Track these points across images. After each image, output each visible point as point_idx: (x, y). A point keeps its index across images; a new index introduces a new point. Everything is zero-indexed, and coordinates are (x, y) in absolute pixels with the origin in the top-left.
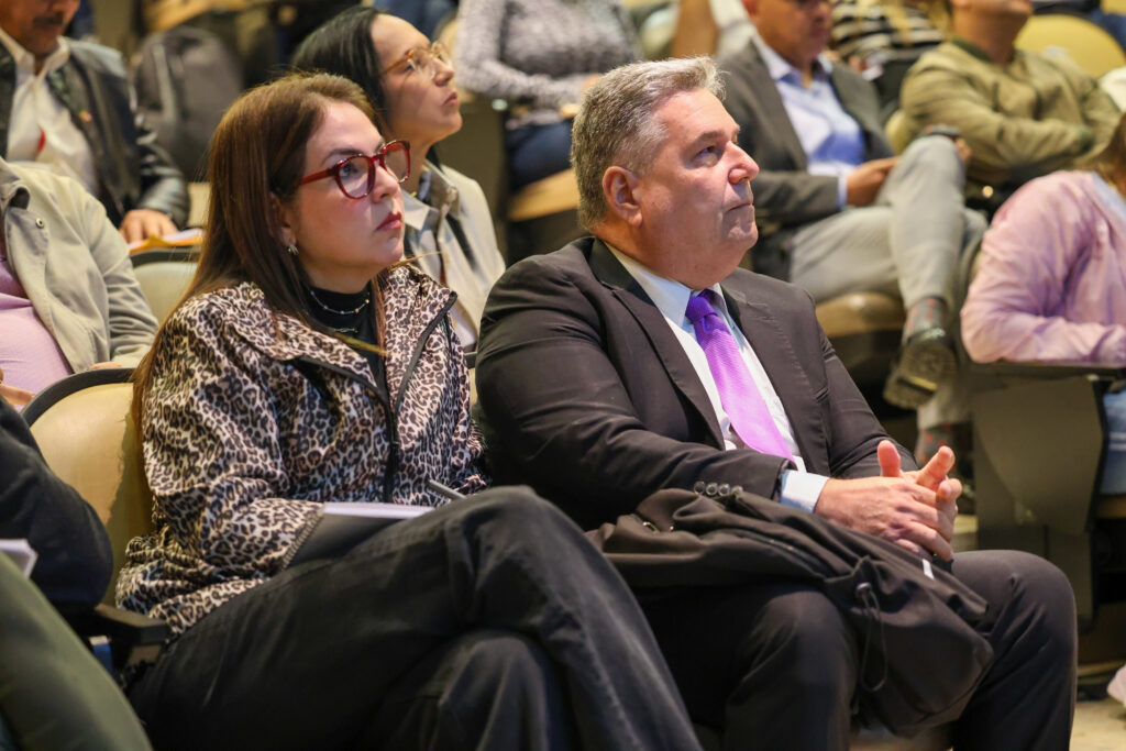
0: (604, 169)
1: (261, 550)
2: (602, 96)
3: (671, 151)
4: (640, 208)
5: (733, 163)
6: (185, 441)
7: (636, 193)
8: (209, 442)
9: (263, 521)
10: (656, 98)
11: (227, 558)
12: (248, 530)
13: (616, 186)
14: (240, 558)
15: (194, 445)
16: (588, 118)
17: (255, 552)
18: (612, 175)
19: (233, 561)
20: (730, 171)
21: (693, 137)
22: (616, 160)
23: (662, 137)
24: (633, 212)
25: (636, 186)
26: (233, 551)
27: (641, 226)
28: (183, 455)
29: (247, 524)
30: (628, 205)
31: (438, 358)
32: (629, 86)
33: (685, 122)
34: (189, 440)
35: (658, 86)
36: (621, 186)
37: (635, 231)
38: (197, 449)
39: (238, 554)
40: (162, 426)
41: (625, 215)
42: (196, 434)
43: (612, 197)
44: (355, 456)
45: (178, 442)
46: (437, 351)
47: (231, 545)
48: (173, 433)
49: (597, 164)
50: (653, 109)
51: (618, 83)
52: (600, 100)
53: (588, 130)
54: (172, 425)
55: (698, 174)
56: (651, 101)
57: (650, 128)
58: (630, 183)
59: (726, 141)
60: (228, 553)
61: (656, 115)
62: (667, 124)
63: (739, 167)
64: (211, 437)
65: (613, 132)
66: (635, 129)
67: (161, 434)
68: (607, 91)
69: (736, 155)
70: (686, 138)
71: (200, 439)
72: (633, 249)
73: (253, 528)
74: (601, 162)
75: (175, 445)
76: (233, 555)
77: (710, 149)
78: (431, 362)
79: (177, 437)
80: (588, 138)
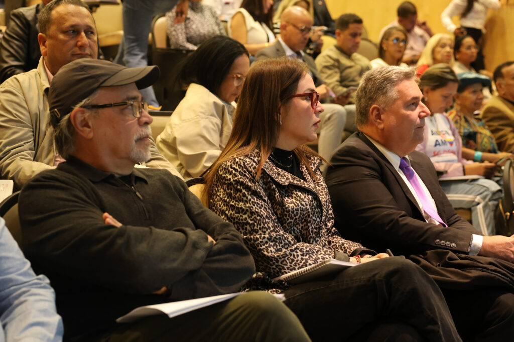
0: (371, 106)
1: (300, 266)
2: (374, 77)
3: (399, 103)
4: (383, 122)
5: (421, 110)
6: (246, 219)
7: (382, 116)
8: (258, 218)
9: (302, 253)
10: (396, 81)
11: (285, 267)
12: (296, 257)
13: (375, 112)
14: (291, 268)
15: (251, 220)
16: (366, 85)
17: (298, 266)
18: (374, 108)
19: (288, 268)
20: (420, 113)
21: (409, 98)
22: (376, 102)
23: (396, 97)
24: (379, 123)
25: (383, 113)
26: (289, 264)
27: (383, 130)
28: (247, 225)
29: (295, 254)
30: (378, 120)
31: (322, 185)
32: (386, 75)
33: (406, 92)
34: (248, 218)
35: (397, 77)
36: (377, 113)
37: (380, 131)
38: (253, 222)
39: (291, 266)
40: (231, 214)
41: (377, 124)
42: (250, 215)
43: (372, 117)
44: (307, 227)
45: (242, 220)
46: (320, 183)
47: (288, 261)
48: (238, 216)
49: (368, 103)
50: (394, 86)
51: (381, 73)
52: (373, 79)
53: (366, 90)
54: (236, 213)
55: (409, 112)
56: (394, 82)
57: (393, 93)
58: (381, 112)
59: (419, 101)
60: (286, 265)
61: (395, 88)
62: (399, 92)
63: (423, 112)
64: (258, 215)
65: (377, 92)
66: (386, 92)
67: (232, 218)
68: (377, 76)
69: (422, 107)
70: (406, 98)
71: (253, 217)
72: (378, 138)
73: (298, 256)
74: (370, 103)
75: (241, 221)
76: (289, 266)
77: (413, 104)
78: (319, 187)
79: (241, 218)
80: (366, 92)
